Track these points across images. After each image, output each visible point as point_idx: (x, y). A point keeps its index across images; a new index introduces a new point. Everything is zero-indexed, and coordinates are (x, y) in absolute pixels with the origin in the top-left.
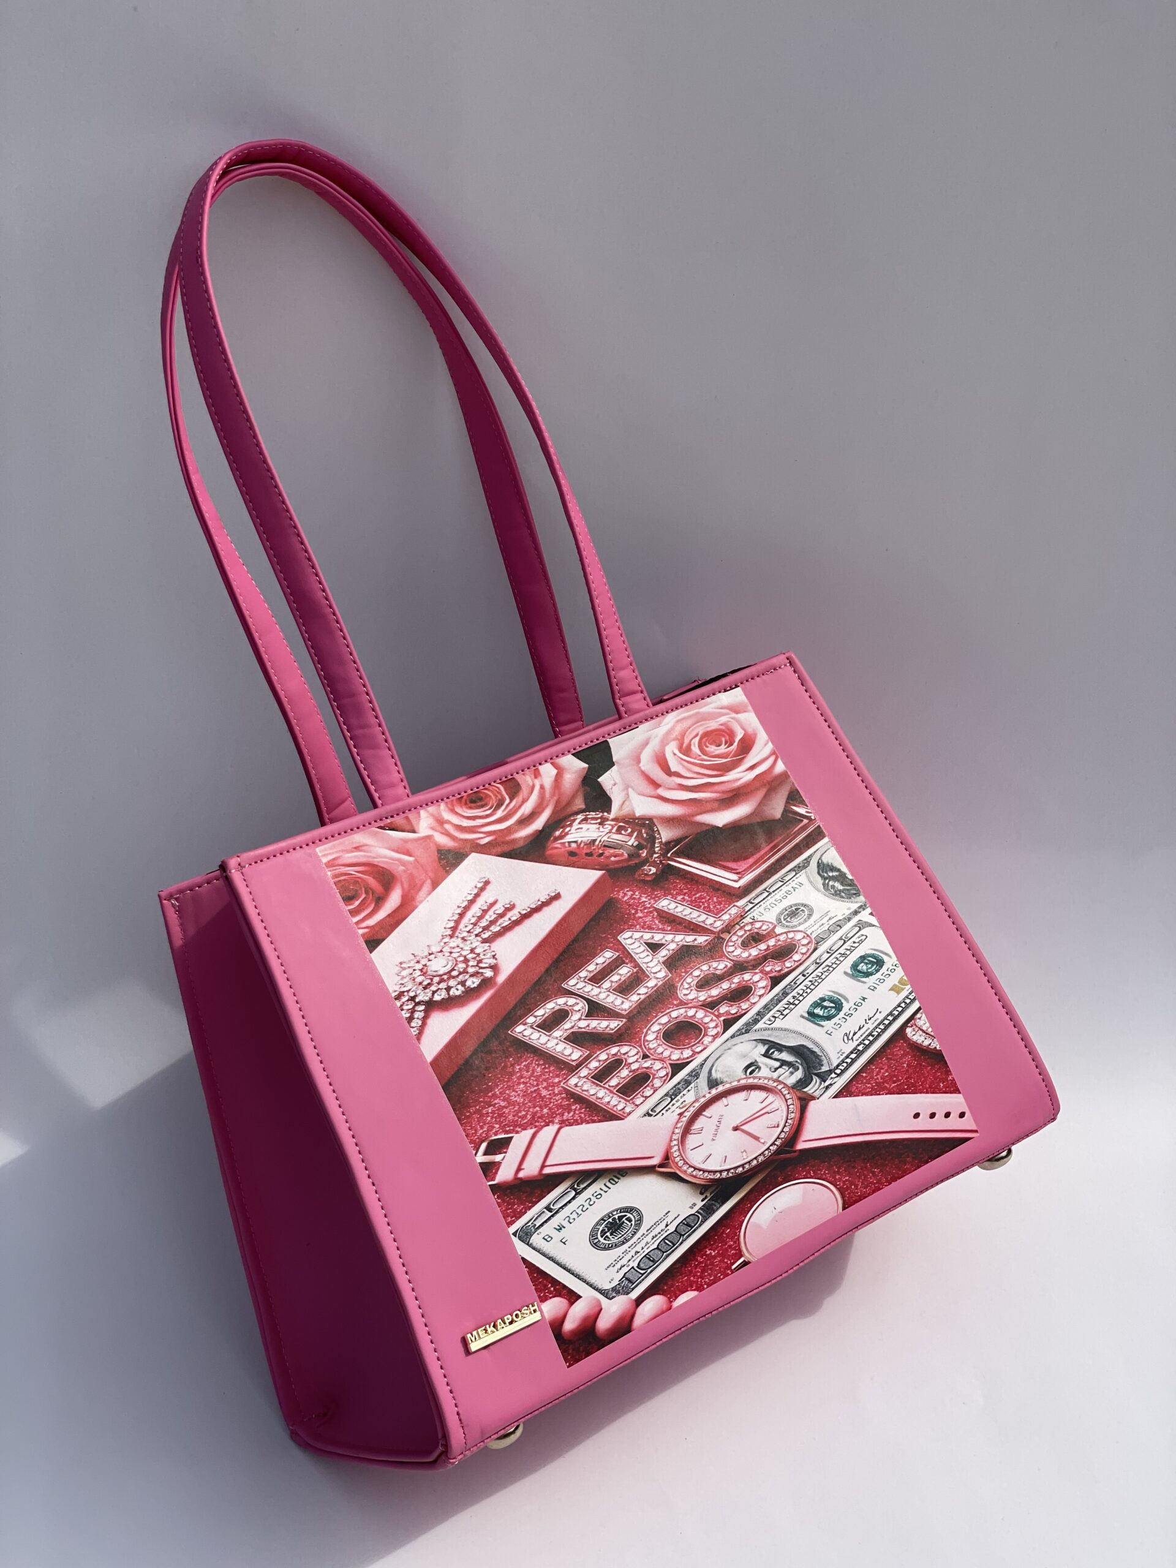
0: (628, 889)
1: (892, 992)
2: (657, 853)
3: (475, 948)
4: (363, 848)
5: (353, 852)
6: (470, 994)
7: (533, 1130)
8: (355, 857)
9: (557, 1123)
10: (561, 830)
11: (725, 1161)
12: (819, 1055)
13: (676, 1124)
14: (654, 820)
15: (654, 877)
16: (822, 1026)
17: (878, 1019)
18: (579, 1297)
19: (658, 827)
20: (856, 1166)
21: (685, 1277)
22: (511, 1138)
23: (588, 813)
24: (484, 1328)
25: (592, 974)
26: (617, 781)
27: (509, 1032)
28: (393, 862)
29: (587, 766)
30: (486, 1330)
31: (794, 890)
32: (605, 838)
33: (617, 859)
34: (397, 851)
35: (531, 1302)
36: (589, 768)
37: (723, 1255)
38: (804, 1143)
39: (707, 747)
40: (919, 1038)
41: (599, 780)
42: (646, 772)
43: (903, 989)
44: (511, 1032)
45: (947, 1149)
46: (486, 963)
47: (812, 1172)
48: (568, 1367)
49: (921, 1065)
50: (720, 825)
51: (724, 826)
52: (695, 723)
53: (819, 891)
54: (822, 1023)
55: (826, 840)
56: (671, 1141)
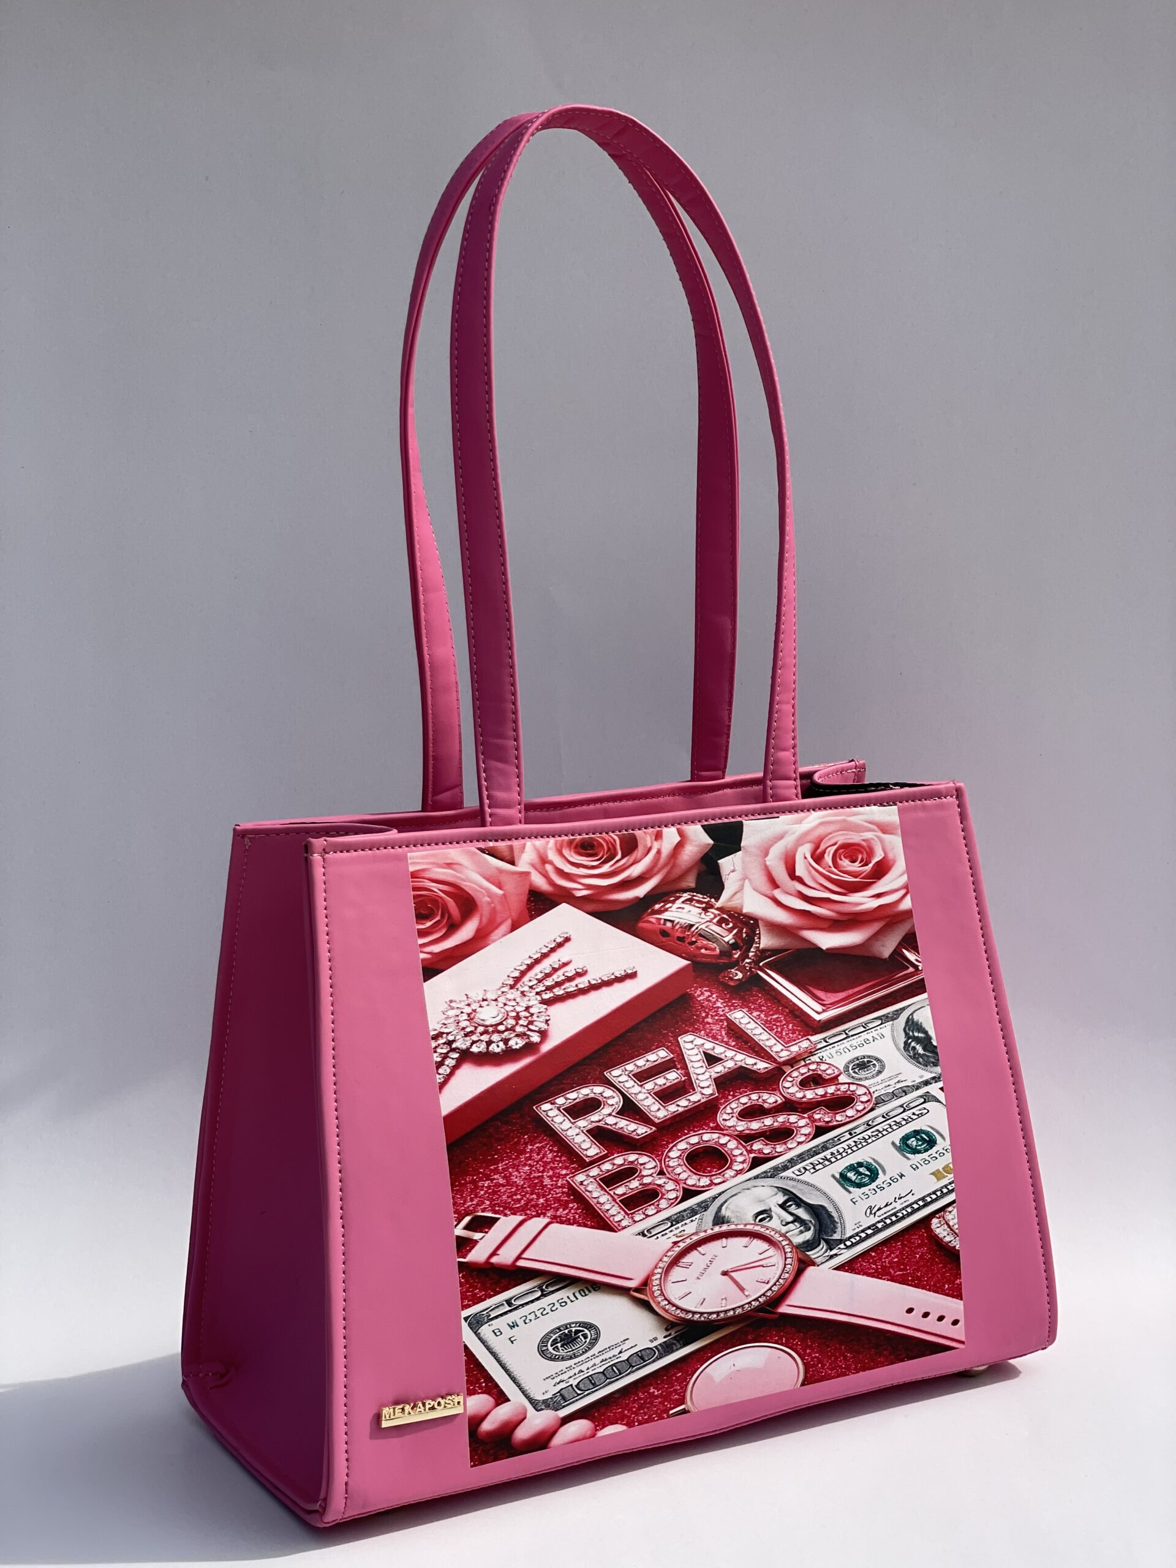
0: (707, 989)
1: (932, 1176)
2: (750, 958)
3: (531, 1007)
4: (455, 866)
5: (443, 868)
6: (510, 1055)
7: (521, 1218)
8: (444, 874)
9: (548, 1217)
10: (662, 904)
11: (702, 1304)
12: (835, 1221)
13: (667, 1252)
14: (760, 922)
15: (738, 982)
16: (850, 1192)
17: (908, 1200)
18: (508, 1400)
19: (761, 930)
20: (831, 1345)
21: (619, 1409)
22: (498, 1219)
23: (695, 894)
24: (401, 1406)
25: (639, 1070)
26: (737, 868)
27: (534, 1107)
28: (480, 889)
29: (711, 842)
30: (403, 1409)
31: (874, 1041)
32: (703, 927)
33: (708, 952)
34: (488, 879)
35: (458, 1391)
36: (714, 845)
37: (666, 1397)
38: (787, 1307)
39: (841, 859)
40: (942, 1232)
41: (719, 861)
42: (770, 868)
43: (945, 1177)
44: (536, 1108)
45: (928, 1352)
46: (536, 1026)
47: (784, 1339)
48: (472, 1467)
49: (934, 1260)
50: (824, 948)
51: (827, 949)
52: (838, 831)
53: (899, 1049)
54: (851, 1189)
55: (925, 996)
56: (656, 1268)
